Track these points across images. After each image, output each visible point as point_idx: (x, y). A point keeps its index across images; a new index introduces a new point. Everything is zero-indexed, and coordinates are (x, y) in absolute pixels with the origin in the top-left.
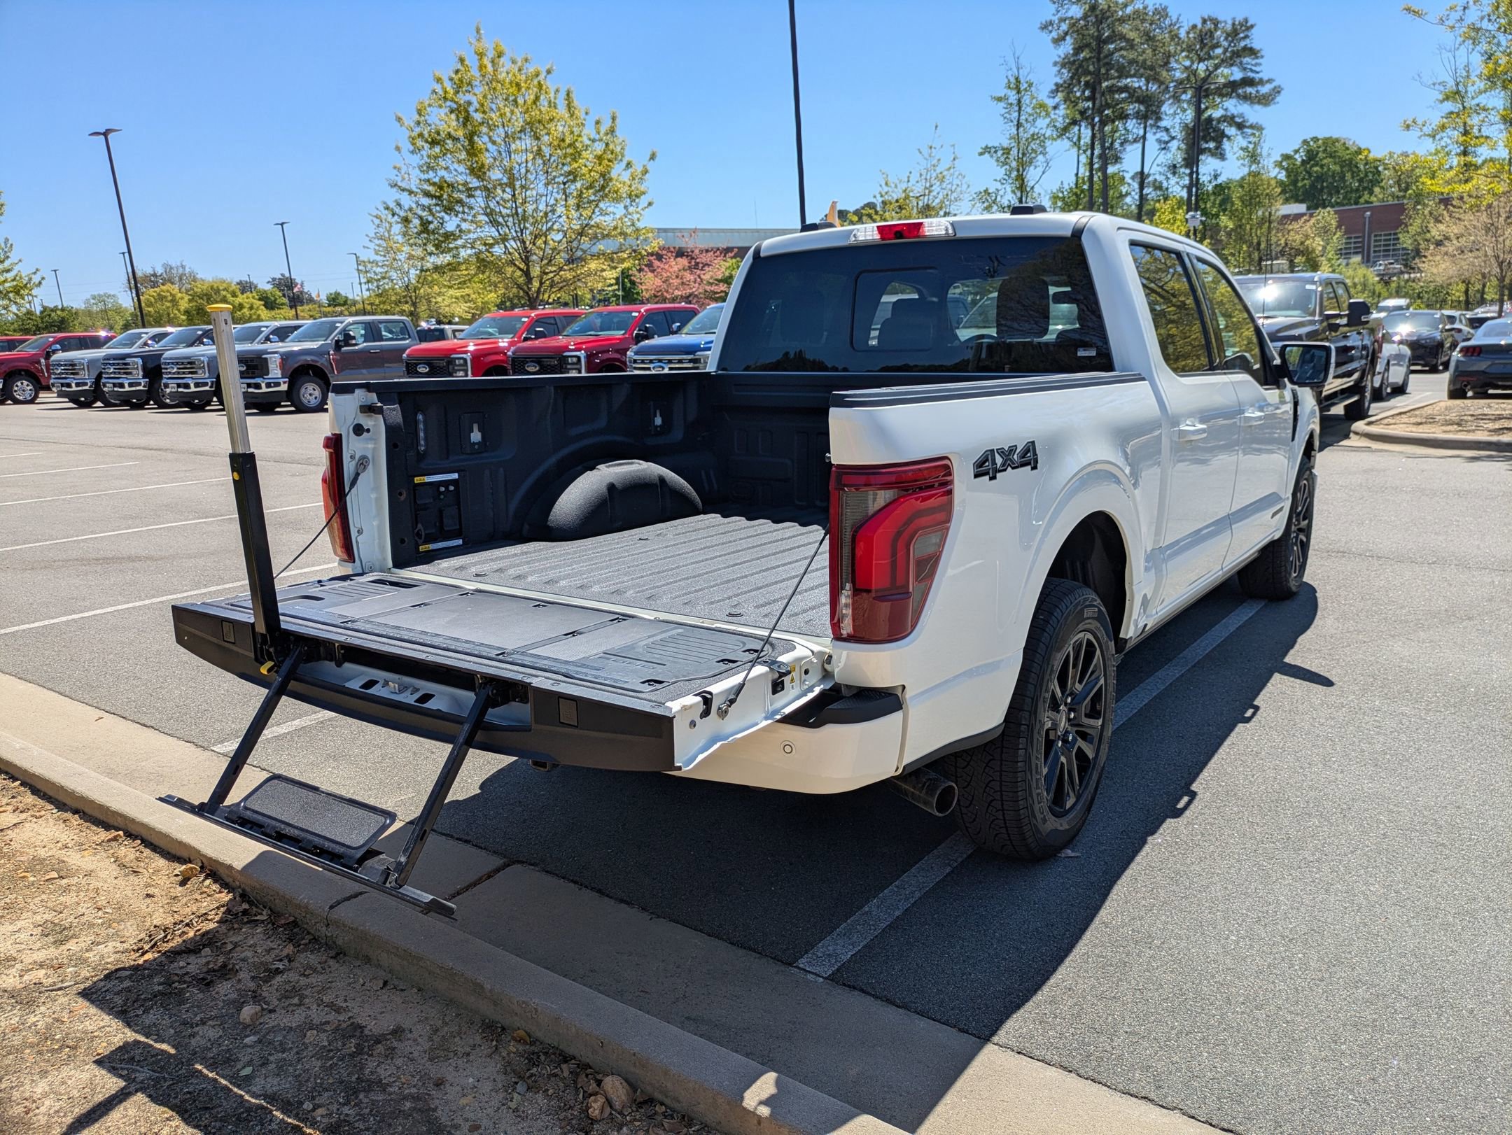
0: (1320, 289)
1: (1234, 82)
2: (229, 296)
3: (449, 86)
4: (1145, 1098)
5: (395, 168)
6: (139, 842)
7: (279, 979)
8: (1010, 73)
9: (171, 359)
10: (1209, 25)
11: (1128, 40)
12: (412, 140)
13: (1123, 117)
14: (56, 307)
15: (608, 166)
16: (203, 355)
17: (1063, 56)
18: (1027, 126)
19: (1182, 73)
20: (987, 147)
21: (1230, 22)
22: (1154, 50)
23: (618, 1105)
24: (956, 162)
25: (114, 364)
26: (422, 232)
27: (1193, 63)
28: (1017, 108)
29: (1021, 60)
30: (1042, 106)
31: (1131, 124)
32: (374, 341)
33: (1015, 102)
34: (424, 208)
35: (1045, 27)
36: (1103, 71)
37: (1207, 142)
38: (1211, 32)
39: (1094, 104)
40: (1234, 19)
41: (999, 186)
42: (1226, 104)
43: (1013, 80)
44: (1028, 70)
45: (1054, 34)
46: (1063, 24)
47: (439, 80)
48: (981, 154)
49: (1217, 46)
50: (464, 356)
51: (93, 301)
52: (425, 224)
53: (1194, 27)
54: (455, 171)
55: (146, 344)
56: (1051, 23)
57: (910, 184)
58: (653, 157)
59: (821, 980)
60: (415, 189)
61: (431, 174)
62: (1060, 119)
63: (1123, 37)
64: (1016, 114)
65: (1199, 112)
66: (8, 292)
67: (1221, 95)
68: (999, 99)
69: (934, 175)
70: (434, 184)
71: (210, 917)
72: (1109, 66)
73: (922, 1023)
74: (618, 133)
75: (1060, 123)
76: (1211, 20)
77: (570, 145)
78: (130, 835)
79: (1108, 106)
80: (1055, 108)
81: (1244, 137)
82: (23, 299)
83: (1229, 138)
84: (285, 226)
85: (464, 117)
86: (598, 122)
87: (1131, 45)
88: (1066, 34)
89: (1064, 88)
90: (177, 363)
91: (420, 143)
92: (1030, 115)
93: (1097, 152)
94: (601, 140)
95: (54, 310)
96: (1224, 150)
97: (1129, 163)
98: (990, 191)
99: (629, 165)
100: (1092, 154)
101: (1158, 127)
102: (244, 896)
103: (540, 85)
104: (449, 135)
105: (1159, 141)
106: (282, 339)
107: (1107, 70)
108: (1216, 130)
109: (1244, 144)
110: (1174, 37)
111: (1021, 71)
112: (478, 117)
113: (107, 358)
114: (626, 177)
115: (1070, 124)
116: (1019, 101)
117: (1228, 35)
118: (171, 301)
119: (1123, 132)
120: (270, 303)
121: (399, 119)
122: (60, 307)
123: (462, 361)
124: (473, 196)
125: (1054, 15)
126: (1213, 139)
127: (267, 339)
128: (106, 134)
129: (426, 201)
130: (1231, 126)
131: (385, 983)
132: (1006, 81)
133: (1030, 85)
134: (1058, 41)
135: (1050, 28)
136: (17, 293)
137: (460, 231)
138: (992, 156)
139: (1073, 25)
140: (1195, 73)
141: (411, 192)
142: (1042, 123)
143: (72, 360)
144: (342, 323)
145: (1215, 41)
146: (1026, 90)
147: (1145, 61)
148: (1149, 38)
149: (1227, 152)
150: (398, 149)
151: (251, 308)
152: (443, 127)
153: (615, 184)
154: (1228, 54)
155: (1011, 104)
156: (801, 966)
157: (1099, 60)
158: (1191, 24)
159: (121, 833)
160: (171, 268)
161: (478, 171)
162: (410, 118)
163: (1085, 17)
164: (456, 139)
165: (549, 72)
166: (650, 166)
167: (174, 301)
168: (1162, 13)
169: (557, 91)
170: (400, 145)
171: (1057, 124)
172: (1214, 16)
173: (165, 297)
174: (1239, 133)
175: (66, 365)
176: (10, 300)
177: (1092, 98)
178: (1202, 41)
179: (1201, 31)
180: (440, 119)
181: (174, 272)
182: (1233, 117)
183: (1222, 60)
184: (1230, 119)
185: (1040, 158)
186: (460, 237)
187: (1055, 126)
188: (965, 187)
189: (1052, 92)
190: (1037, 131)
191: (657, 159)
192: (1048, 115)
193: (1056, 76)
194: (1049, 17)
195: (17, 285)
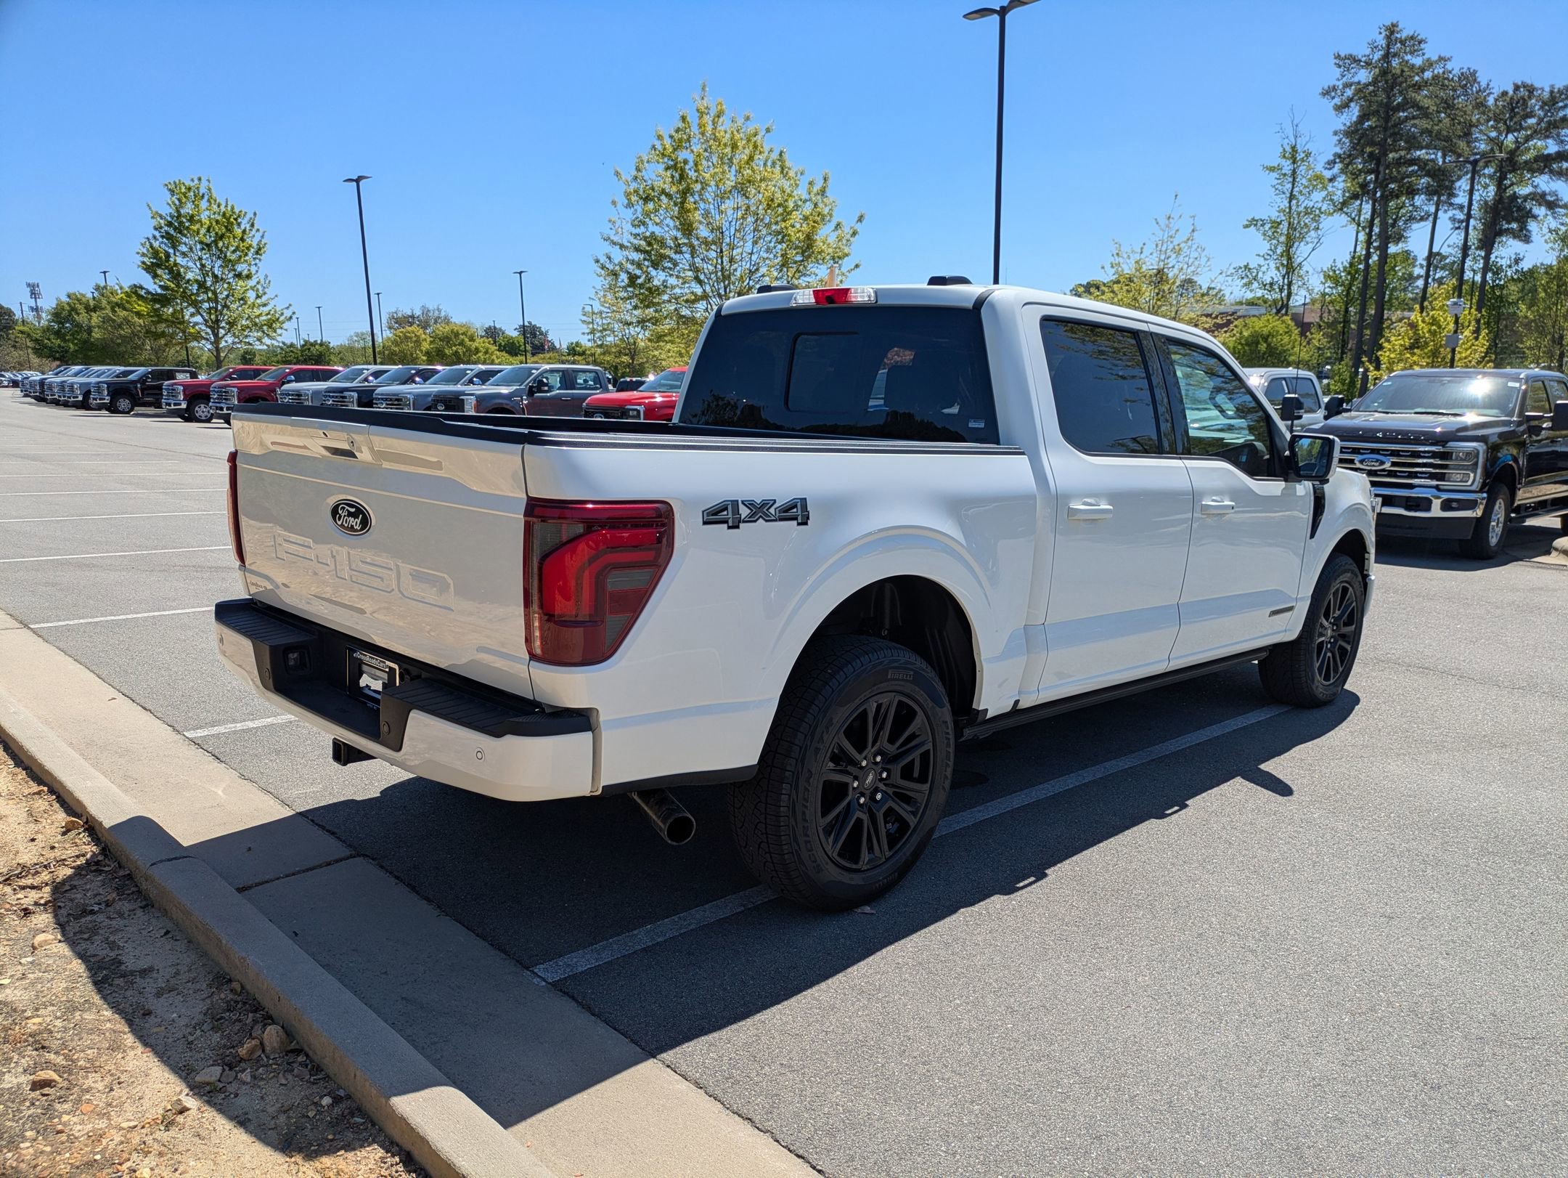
0: (1524, 387)
1: (1549, 155)
2: (467, 340)
3: (667, 142)
4: (749, 1119)
5: (610, 221)
6: (54, 797)
7: (89, 918)
8: (1286, 141)
9: (382, 395)
10: (1523, 92)
11: (1420, 108)
12: (628, 195)
13: (1412, 192)
14: (316, 341)
15: (814, 227)
16: (409, 393)
17: (1348, 124)
18: (1302, 198)
19: (1487, 144)
20: (1253, 219)
21: (1547, 89)
22: (1453, 119)
23: (268, 1049)
24: (1195, 233)
25: (333, 397)
26: (629, 286)
27: (1500, 133)
28: (1291, 180)
29: (1300, 128)
30: (1318, 178)
31: (1419, 200)
32: (567, 389)
33: (1289, 172)
34: (633, 262)
35: (1328, 92)
36: (1389, 141)
37: (1509, 223)
38: (1524, 100)
39: (1377, 178)
40: (1552, 86)
41: (1261, 261)
42: (1537, 181)
43: (1288, 149)
44: (1307, 138)
45: (1337, 101)
46: (1348, 90)
47: (660, 137)
48: (1246, 227)
49: (1531, 115)
50: (638, 407)
51: (355, 338)
52: (633, 279)
53: (1505, 94)
54: (665, 227)
55: (366, 380)
56: (1334, 88)
57: (1143, 256)
58: (860, 219)
59: (544, 983)
60: (626, 244)
61: (642, 229)
62: (1339, 193)
63: (1416, 105)
64: (1290, 185)
65: (1501, 188)
66: (262, 325)
67: (1532, 171)
68: (1272, 169)
69: (1171, 247)
70: (645, 238)
71: (66, 863)
72: (1396, 135)
73: (602, 1029)
74: (828, 193)
75: (1338, 197)
76: (1524, 87)
77: (779, 205)
78: (52, 791)
79: (1393, 180)
80: (1332, 180)
81: (1555, 218)
82: (275, 332)
83: (1535, 217)
84: (523, 274)
85: (680, 172)
86: (811, 183)
87: (1425, 113)
88: (1351, 100)
89: (1345, 160)
90: (386, 399)
91: (634, 198)
92: (1306, 187)
93: (1376, 230)
94: (810, 200)
95: (314, 344)
96: (1529, 231)
97: (1416, 241)
98: (1251, 266)
99: (838, 226)
100: (1371, 230)
101: (1451, 204)
102: (105, 851)
103: (755, 147)
104: (663, 192)
105: (1453, 219)
106: (484, 382)
107: (1394, 141)
108: (1520, 208)
109: (1554, 225)
110: (1480, 105)
111: (1299, 140)
112: (692, 174)
113: (329, 390)
114: (832, 239)
115: (1351, 198)
116: (1294, 172)
117: (1545, 103)
118: (416, 341)
119: (1411, 208)
120: (511, 349)
121: (617, 174)
122: (319, 342)
123: (635, 413)
124: (681, 252)
125: (1338, 80)
126: (1516, 220)
127: (471, 382)
128: (358, 181)
129: (636, 256)
130: (1540, 205)
131: (167, 933)
132: (1281, 150)
133: (1308, 155)
134: (1340, 108)
135: (1333, 94)
136: (270, 327)
137: (666, 287)
138: (1258, 230)
139: (1359, 91)
140: (1500, 146)
141: (622, 247)
142: (1318, 196)
143: (298, 391)
144: (537, 369)
145: (1529, 110)
146: (1303, 160)
147: (1439, 132)
148: (1448, 105)
149: (1534, 233)
150: (614, 203)
151: (486, 352)
152: (659, 184)
153: (819, 244)
154: (1543, 125)
155: (1285, 175)
156: (536, 971)
157: (1385, 129)
158: (1501, 90)
159: (46, 789)
160: (428, 311)
161: (687, 229)
162: (630, 172)
163: (1375, 82)
164: (669, 196)
165: (768, 130)
166: (858, 227)
167: (418, 342)
168: (1469, 78)
169: (771, 150)
170: (616, 200)
171: (1335, 198)
172: (1529, 82)
173: (411, 338)
174: (1549, 213)
175: (292, 395)
176: (263, 332)
177: (1376, 172)
178: (1512, 110)
179: (1512, 98)
180: (657, 175)
181: (431, 314)
182: (1544, 195)
183: (1535, 131)
184: (1541, 198)
185: (1313, 233)
186: (664, 292)
187: (1331, 200)
188: (1204, 260)
189: (1328, 163)
190: (1311, 204)
191: (864, 222)
192: (1325, 188)
193: (1336, 145)
194: (1333, 82)
195: (270, 319)
